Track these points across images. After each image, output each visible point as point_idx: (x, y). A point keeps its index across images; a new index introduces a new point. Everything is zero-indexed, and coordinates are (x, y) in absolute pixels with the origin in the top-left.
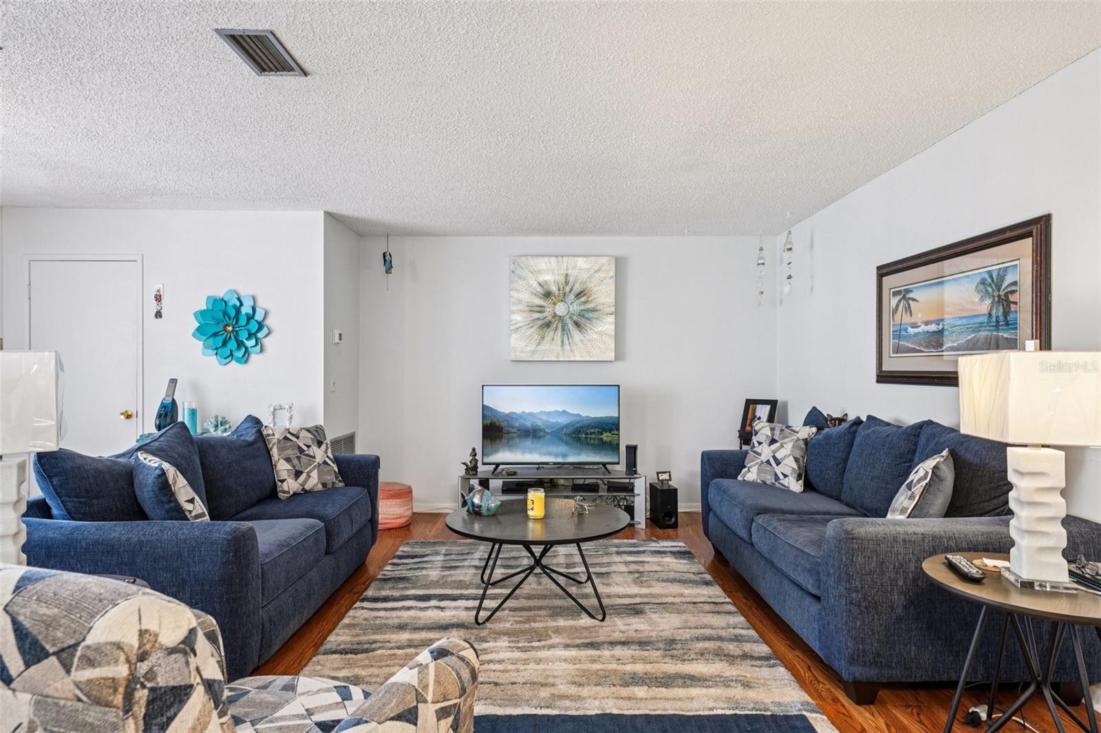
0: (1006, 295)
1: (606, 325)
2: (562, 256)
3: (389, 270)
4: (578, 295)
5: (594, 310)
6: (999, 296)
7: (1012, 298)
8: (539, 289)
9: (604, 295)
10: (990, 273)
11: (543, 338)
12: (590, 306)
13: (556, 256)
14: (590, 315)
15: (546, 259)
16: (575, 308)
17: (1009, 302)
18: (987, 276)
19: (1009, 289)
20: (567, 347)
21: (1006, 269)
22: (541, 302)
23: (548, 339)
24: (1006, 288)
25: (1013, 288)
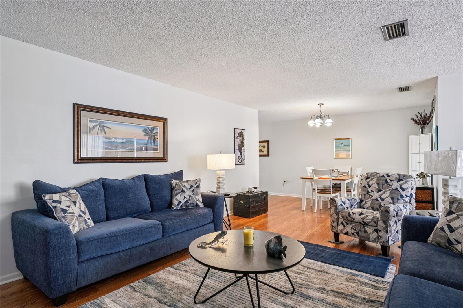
0: (154, 135)
6: (152, 136)
7: (156, 137)
10: (148, 127)
17: (155, 138)
18: (147, 128)
19: (155, 134)
21: (154, 128)
24: (154, 133)
25: (156, 134)
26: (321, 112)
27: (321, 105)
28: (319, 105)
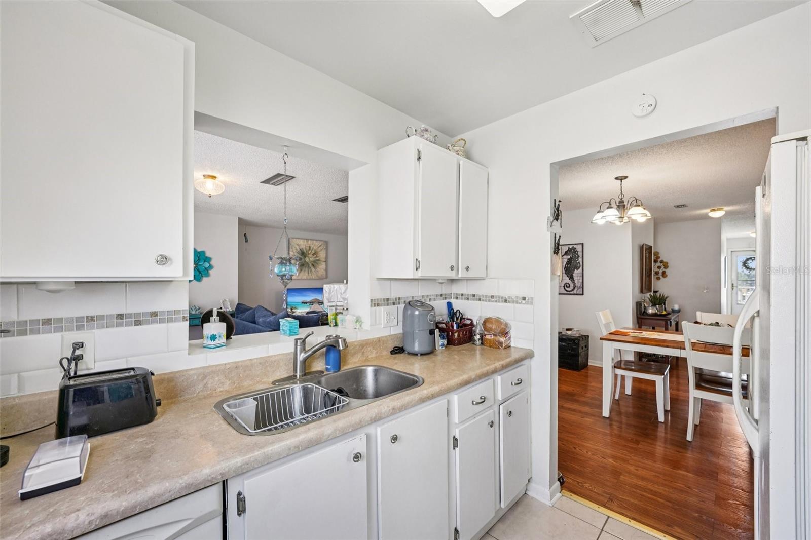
1: (323, 266)
2: (309, 240)
3: (246, 241)
4: (313, 255)
5: (319, 260)
8: (300, 251)
9: (322, 255)
11: (301, 270)
12: (318, 259)
13: (307, 239)
14: (317, 262)
15: (303, 240)
16: (312, 259)
20: (310, 274)
22: (301, 257)
23: (303, 270)
26: (622, 194)
27: (621, 179)
28: (617, 178)
